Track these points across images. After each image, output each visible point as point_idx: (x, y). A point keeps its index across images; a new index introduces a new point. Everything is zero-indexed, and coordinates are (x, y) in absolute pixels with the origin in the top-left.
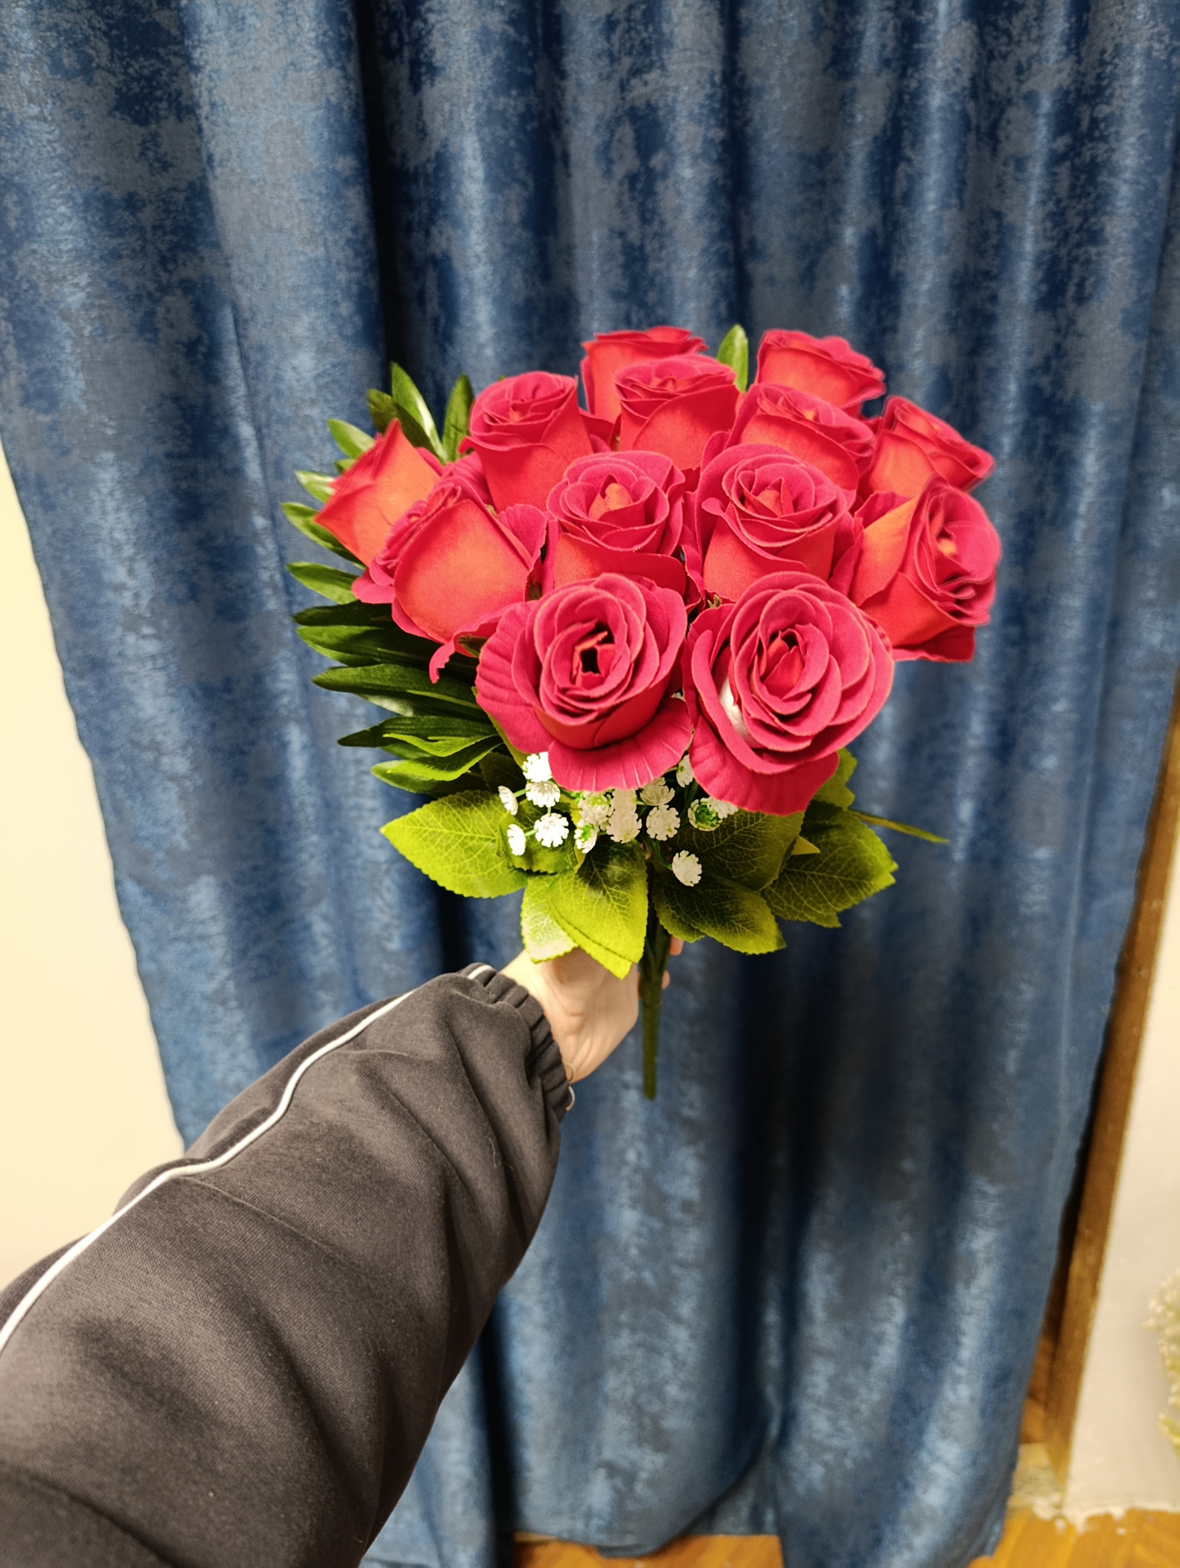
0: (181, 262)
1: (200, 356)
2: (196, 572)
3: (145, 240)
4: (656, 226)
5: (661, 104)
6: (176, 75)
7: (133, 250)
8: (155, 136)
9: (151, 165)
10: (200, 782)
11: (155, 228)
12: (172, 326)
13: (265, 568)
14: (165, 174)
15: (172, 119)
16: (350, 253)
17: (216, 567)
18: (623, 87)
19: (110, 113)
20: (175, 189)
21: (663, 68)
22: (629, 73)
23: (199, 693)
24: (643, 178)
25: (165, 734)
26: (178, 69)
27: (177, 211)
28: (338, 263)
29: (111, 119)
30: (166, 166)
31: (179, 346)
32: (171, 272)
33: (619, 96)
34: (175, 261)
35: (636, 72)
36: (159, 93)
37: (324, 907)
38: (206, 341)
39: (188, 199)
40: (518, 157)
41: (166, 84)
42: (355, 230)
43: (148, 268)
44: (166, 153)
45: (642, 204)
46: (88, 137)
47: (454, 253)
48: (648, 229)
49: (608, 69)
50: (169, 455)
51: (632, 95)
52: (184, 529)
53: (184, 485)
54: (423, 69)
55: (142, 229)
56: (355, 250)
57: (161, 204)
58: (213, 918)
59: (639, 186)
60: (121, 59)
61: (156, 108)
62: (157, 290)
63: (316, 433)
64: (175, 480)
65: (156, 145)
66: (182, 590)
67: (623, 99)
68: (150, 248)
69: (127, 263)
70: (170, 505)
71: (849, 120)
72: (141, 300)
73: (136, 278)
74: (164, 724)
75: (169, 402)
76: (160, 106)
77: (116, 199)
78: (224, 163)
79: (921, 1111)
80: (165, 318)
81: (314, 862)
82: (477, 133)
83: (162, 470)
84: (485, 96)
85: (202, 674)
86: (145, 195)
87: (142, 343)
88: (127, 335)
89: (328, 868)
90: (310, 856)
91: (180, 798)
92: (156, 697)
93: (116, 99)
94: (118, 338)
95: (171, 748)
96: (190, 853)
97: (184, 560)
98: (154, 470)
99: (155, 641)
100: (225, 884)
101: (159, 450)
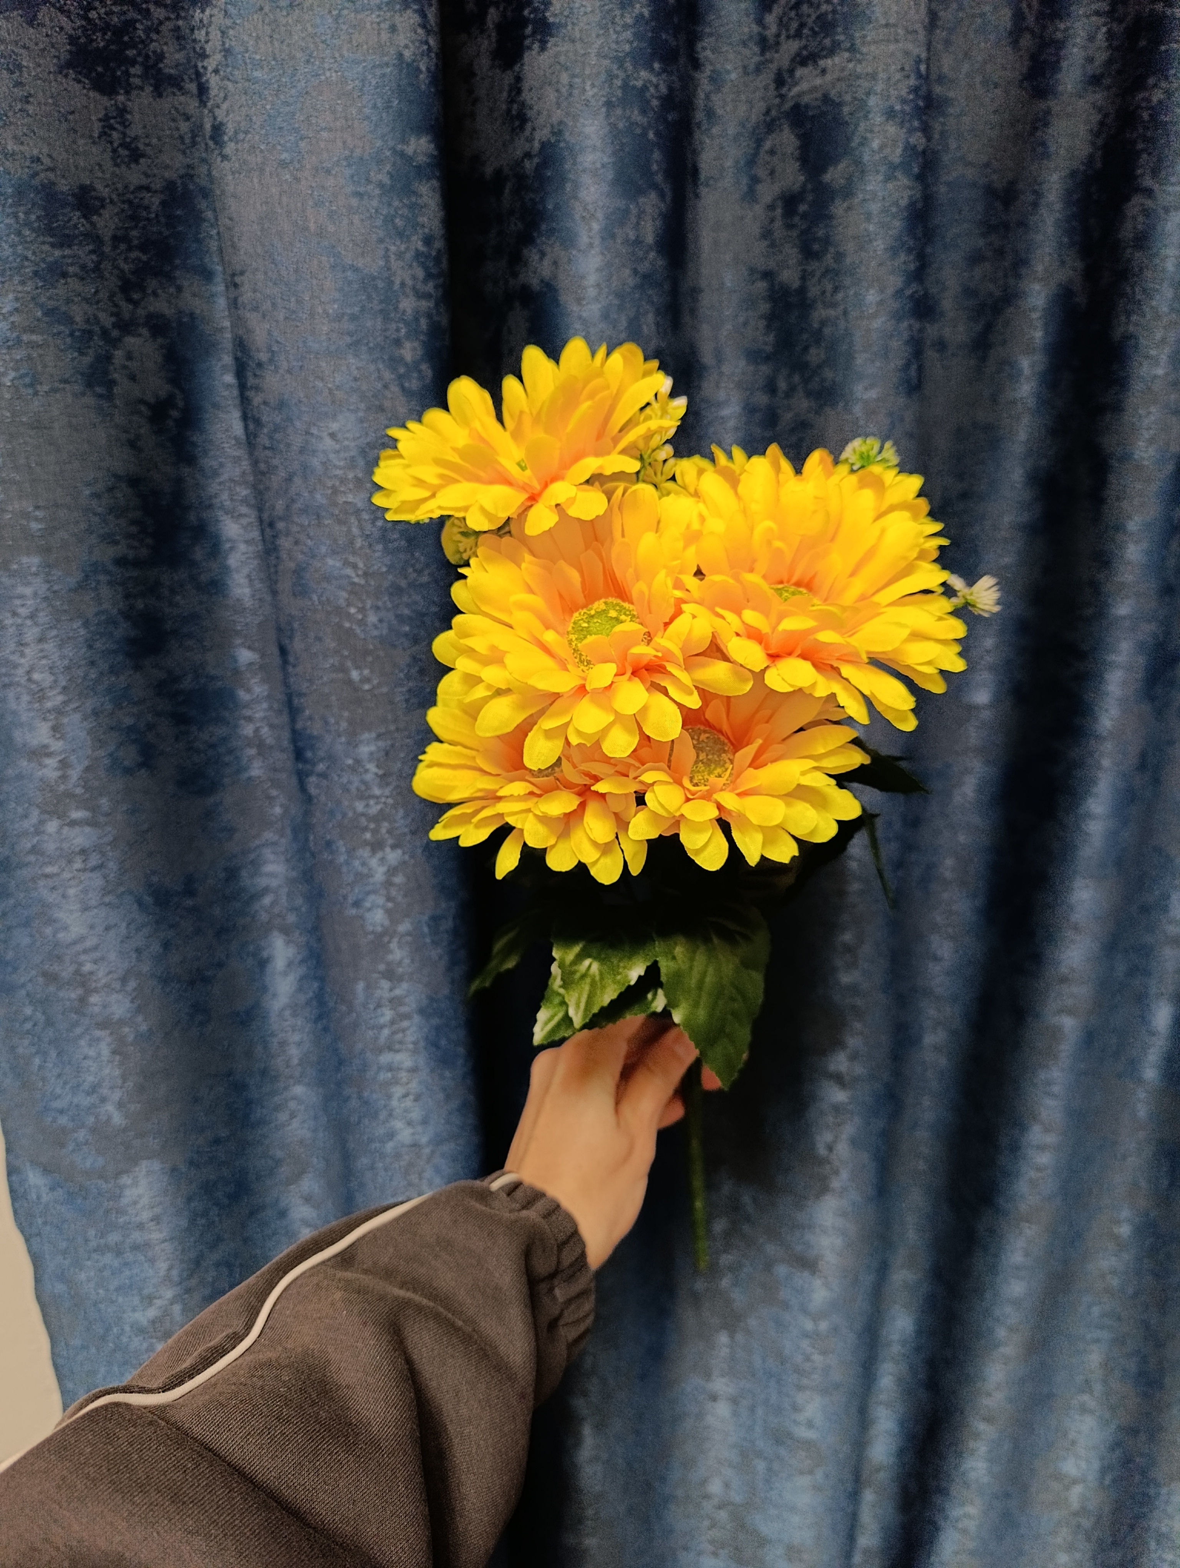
0: (149, 291)
1: (171, 423)
2: (150, 727)
3: (102, 256)
4: (829, 259)
5: (848, 98)
6: (158, 32)
7: (83, 267)
8: (122, 111)
9: (114, 151)
10: (144, 1027)
11: (115, 238)
12: (133, 378)
13: (250, 719)
14: (133, 166)
15: (149, 89)
16: (420, 273)
17: (181, 720)
18: (780, 81)
19: (62, 69)
20: (147, 189)
21: (852, 49)
22: (793, 60)
23: (148, 900)
24: (810, 197)
25: (95, 962)
26: (161, 23)
27: (148, 219)
28: (403, 284)
29: (60, 78)
30: (136, 156)
31: (143, 408)
32: (136, 304)
33: (772, 92)
34: (143, 289)
35: (804, 59)
36: (131, 53)
37: (309, 1184)
38: (181, 404)
39: (163, 203)
40: (657, 155)
41: (143, 42)
42: (428, 241)
43: (103, 295)
44: (136, 138)
45: (803, 233)
46: (26, 100)
47: (563, 282)
48: (814, 265)
49: (757, 59)
50: (121, 562)
51: (796, 90)
52: (137, 668)
53: (140, 604)
54: (529, 30)
55: (98, 240)
56: (426, 269)
57: (126, 206)
58: (156, 1219)
59: (803, 208)
61: (127, 73)
62: (115, 325)
63: (361, 528)
64: (127, 596)
65: (125, 124)
66: (130, 755)
67: (782, 96)
68: (106, 266)
69: (74, 284)
70: (119, 633)
71: (1040, 149)
72: (91, 339)
73: (86, 307)
74: (96, 948)
75: (124, 485)
76: (132, 71)
77: (62, 193)
78: (241, 136)
79: (1086, 1398)
80: (125, 367)
81: (295, 1123)
82: (608, 116)
83: (110, 583)
84: (621, 66)
85: (154, 873)
86: (105, 192)
87: (89, 400)
88: (67, 386)
89: (315, 1131)
90: (293, 1116)
91: (114, 1052)
92: (86, 909)
93: (70, 52)
94: (54, 390)
95: (103, 981)
96: (125, 1130)
97: (135, 710)
98: (98, 582)
99: (87, 829)
100: (174, 1169)
101: (107, 554)
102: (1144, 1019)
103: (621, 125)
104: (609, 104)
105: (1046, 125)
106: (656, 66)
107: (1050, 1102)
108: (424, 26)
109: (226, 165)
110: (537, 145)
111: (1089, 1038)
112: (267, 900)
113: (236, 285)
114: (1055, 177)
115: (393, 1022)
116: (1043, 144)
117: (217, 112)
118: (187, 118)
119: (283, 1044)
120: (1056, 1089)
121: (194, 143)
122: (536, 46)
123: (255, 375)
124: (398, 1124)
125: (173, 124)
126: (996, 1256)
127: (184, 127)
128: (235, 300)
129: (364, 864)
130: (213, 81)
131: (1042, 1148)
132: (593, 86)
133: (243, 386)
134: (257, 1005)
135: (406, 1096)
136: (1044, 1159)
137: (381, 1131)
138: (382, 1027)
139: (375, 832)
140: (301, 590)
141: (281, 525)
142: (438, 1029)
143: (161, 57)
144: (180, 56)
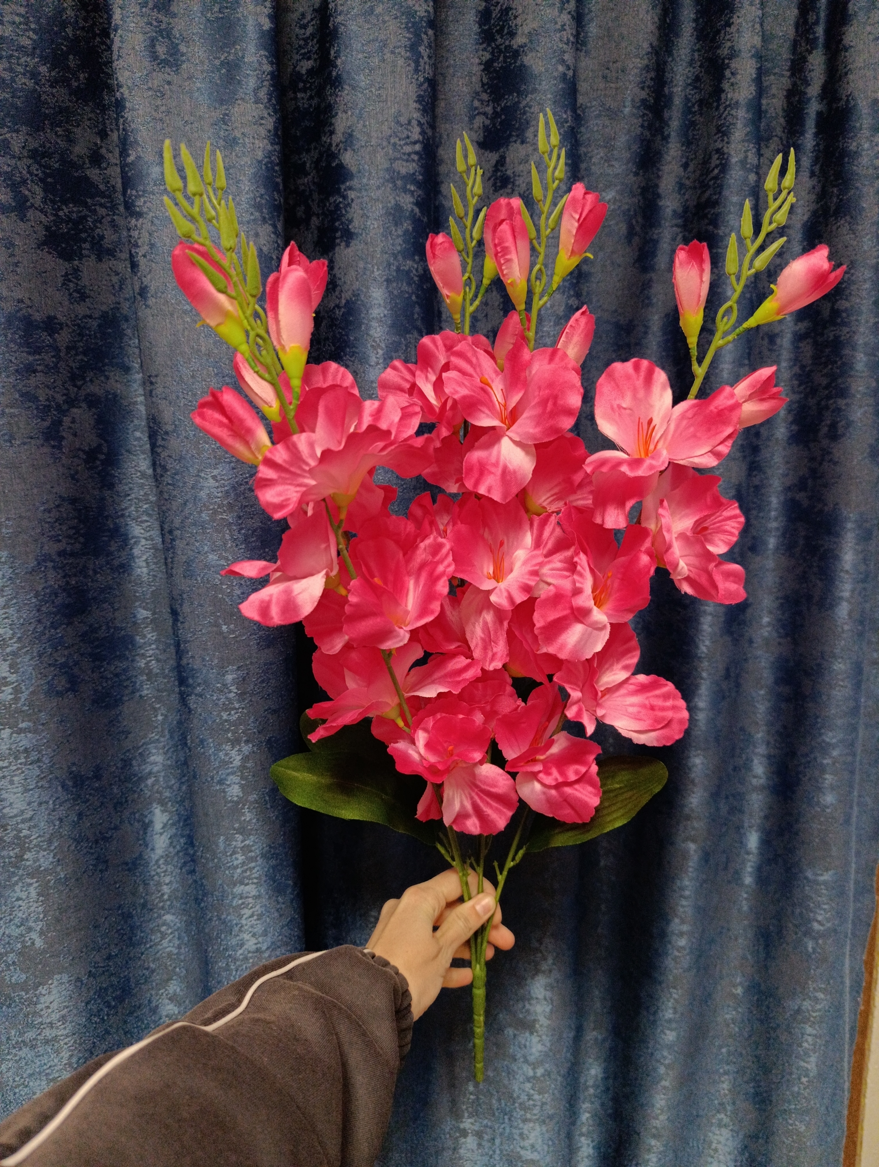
0: (88, 379)
1: (98, 463)
2: (76, 663)
3: (59, 359)
6: (101, 223)
7: (47, 366)
8: (76, 270)
9: (70, 294)
10: (61, 875)
11: (68, 348)
12: (75, 435)
13: (143, 656)
14: (82, 303)
15: (93, 257)
17: (96, 658)
19: (40, 246)
20: (90, 317)
25: (29, 829)
26: (103, 217)
27: (89, 335)
29: (39, 252)
30: (83, 297)
31: (81, 454)
32: (79, 387)
34: (84, 379)
36: (84, 235)
37: (174, 987)
38: (105, 450)
39: (99, 326)
40: (417, 309)
41: (91, 228)
43: (59, 383)
44: (85, 286)
46: (16, 265)
50: (62, 553)
52: (69, 623)
53: (73, 581)
54: (338, 234)
55: (57, 350)
57: (76, 328)
58: (63, 1019)
60: (53, 202)
61: (81, 248)
62: (65, 402)
63: (232, 536)
64: (64, 576)
65: (78, 278)
66: (62, 683)
68: (62, 365)
69: (41, 377)
70: (59, 601)
71: (647, 301)
72: (50, 411)
73: (47, 390)
74: (31, 819)
75: (66, 504)
76: (84, 246)
77: (36, 321)
78: (159, 294)
79: (722, 1116)
80: (70, 428)
81: (165, 943)
82: (387, 288)
83: (54, 568)
84: (395, 258)
85: (74, 764)
86: (63, 319)
87: (46, 450)
88: (33, 442)
89: (179, 947)
90: (163, 938)
91: (39, 894)
92: (27, 791)
93: (45, 236)
94: (24, 444)
95: (35, 842)
96: (44, 951)
97: (66, 652)
98: (46, 567)
99: (29, 735)
100: (78, 980)
101: (52, 548)
102: (742, 843)
103: (395, 292)
104: (388, 281)
105: (650, 287)
106: (417, 258)
107: (684, 902)
108: (275, 233)
109: (148, 311)
110: (343, 301)
111: (706, 857)
112: (150, 782)
113: (152, 383)
114: (656, 317)
115: (243, 864)
116: (648, 298)
117: (144, 279)
118: (117, 274)
119: (159, 884)
120: (687, 893)
121: (121, 288)
122: (343, 244)
123: (163, 439)
124: (246, 936)
125: (108, 278)
126: (655, 1013)
127: (115, 279)
128: (151, 391)
129: (226, 755)
130: (142, 262)
131: (681, 934)
132: (378, 269)
133: (153, 446)
134: (141, 856)
135: (252, 916)
136: (682, 942)
137: (234, 942)
138: (236, 867)
139: (234, 733)
140: (189, 574)
141: (178, 533)
142: (274, 867)
143: (102, 237)
144: (114, 237)
